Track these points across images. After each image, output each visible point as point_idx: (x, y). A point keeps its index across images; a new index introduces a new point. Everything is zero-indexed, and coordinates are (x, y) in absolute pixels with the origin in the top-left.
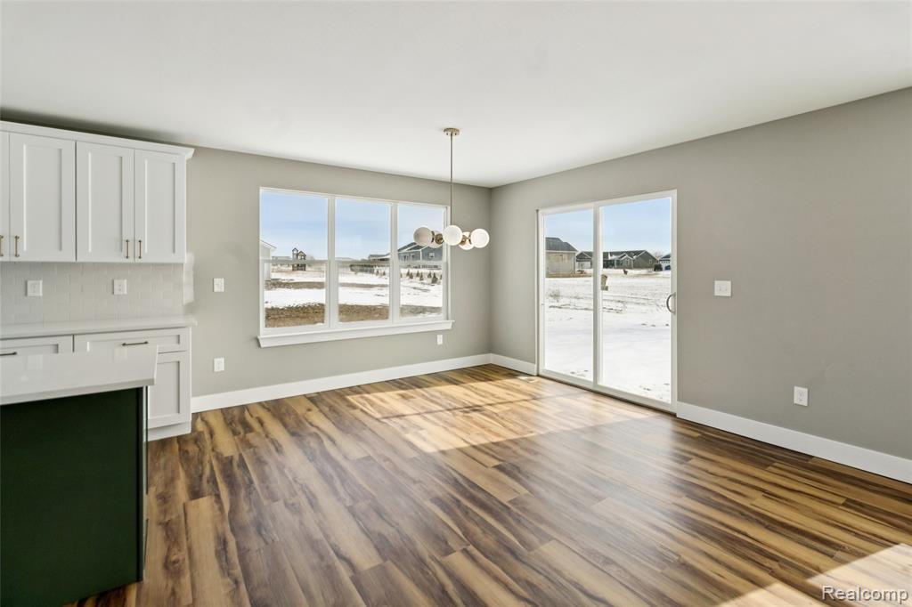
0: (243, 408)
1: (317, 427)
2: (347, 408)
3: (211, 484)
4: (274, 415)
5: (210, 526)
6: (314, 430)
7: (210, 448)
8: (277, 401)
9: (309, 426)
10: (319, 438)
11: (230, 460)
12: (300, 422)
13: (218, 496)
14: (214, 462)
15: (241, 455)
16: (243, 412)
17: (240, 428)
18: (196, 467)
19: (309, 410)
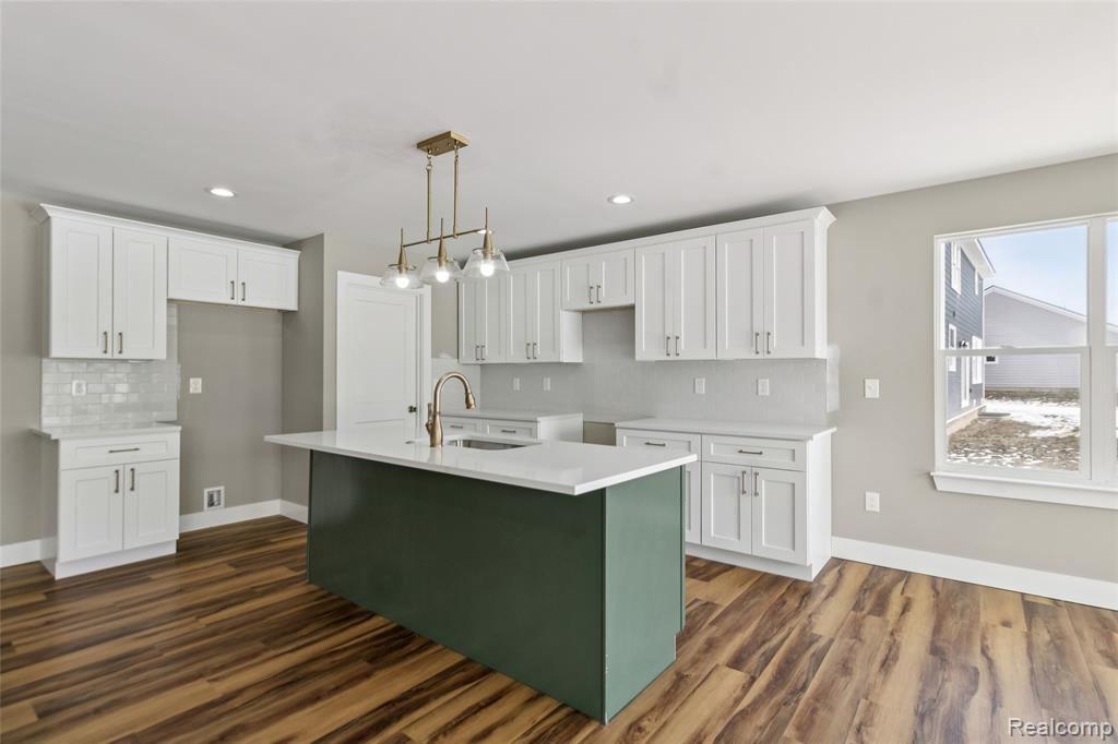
0: (905, 576)
1: (990, 663)
2: (1098, 656)
3: (763, 658)
4: (936, 605)
5: (706, 713)
6: (979, 662)
7: (810, 612)
8: (963, 584)
9: (977, 649)
10: (975, 682)
11: (814, 639)
12: (969, 636)
13: (753, 680)
14: (794, 634)
15: (831, 641)
16: (895, 583)
17: (869, 604)
18: (772, 629)
19: (1006, 624)
